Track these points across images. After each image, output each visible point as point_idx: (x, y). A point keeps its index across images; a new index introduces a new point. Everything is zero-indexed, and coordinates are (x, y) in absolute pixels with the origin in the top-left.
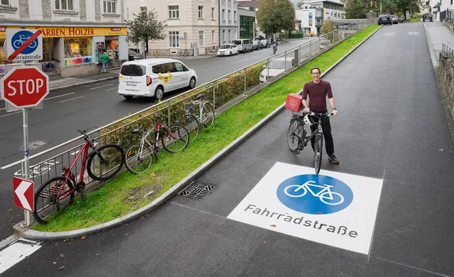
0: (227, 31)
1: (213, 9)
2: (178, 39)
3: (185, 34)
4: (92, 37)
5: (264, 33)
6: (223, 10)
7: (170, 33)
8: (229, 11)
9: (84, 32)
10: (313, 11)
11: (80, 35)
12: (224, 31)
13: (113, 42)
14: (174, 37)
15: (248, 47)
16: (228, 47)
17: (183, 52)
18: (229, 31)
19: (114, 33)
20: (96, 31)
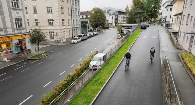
0: (76, 30)
1: (69, 20)
2: (53, 35)
3: (57, 33)
4: (12, 41)
5: (92, 27)
6: (74, 20)
7: (50, 32)
8: (76, 20)
9: (7, 39)
10: (114, 16)
11: (6, 41)
12: (74, 30)
13: (23, 42)
14: (52, 34)
15: (85, 38)
16: (76, 39)
17: (56, 41)
18: (77, 29)
19: (23, 38)
20: (13, 38)
